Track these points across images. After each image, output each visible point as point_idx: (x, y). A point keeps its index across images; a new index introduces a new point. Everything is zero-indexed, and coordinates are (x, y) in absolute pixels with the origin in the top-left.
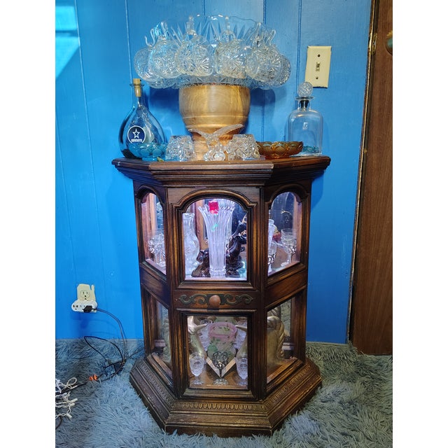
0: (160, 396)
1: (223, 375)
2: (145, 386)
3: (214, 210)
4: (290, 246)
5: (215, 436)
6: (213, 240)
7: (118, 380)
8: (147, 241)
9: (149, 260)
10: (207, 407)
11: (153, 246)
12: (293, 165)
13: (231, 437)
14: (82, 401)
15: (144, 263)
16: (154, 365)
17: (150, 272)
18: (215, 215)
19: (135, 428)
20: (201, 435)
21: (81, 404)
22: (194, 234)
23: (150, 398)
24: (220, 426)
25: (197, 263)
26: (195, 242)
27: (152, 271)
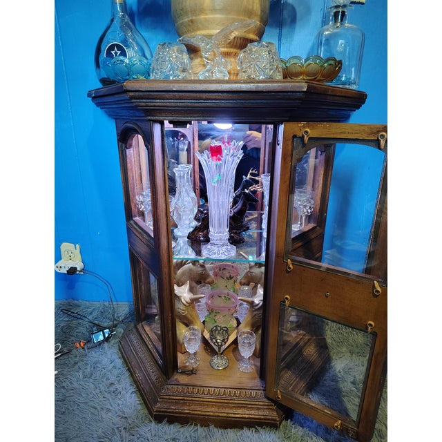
0: (148, 375)
1: (221, 351)
2: (133, 359)
3: (216, 156)
4: (305, 206)
5: (212, 427)
6: (214, 197)
7: (106, 348)
8: (134, 196)
9: (137, 219)
10: (203, 392)
11: (142, 203)
12: (330, 93)
13: (231, 428)
14: (62, 374)
15: (132, 222)
16: (144, 336)
17: (137, 234)
18: (218, 163)
19: (119, 413)
20: (196, 425)
21: (61, 379)
22: (192, 190)
23: (138, 375)
24: (219, 416)
25: (195, 223)
26: (192, 198)
27: (140, 233)
